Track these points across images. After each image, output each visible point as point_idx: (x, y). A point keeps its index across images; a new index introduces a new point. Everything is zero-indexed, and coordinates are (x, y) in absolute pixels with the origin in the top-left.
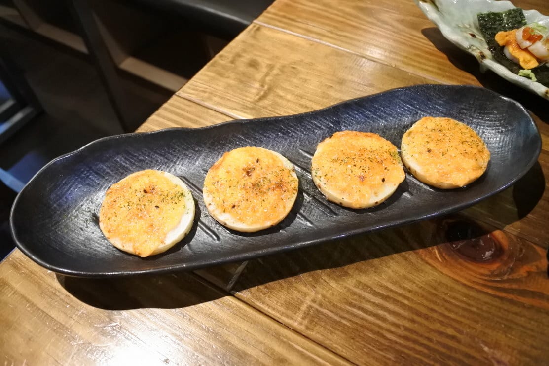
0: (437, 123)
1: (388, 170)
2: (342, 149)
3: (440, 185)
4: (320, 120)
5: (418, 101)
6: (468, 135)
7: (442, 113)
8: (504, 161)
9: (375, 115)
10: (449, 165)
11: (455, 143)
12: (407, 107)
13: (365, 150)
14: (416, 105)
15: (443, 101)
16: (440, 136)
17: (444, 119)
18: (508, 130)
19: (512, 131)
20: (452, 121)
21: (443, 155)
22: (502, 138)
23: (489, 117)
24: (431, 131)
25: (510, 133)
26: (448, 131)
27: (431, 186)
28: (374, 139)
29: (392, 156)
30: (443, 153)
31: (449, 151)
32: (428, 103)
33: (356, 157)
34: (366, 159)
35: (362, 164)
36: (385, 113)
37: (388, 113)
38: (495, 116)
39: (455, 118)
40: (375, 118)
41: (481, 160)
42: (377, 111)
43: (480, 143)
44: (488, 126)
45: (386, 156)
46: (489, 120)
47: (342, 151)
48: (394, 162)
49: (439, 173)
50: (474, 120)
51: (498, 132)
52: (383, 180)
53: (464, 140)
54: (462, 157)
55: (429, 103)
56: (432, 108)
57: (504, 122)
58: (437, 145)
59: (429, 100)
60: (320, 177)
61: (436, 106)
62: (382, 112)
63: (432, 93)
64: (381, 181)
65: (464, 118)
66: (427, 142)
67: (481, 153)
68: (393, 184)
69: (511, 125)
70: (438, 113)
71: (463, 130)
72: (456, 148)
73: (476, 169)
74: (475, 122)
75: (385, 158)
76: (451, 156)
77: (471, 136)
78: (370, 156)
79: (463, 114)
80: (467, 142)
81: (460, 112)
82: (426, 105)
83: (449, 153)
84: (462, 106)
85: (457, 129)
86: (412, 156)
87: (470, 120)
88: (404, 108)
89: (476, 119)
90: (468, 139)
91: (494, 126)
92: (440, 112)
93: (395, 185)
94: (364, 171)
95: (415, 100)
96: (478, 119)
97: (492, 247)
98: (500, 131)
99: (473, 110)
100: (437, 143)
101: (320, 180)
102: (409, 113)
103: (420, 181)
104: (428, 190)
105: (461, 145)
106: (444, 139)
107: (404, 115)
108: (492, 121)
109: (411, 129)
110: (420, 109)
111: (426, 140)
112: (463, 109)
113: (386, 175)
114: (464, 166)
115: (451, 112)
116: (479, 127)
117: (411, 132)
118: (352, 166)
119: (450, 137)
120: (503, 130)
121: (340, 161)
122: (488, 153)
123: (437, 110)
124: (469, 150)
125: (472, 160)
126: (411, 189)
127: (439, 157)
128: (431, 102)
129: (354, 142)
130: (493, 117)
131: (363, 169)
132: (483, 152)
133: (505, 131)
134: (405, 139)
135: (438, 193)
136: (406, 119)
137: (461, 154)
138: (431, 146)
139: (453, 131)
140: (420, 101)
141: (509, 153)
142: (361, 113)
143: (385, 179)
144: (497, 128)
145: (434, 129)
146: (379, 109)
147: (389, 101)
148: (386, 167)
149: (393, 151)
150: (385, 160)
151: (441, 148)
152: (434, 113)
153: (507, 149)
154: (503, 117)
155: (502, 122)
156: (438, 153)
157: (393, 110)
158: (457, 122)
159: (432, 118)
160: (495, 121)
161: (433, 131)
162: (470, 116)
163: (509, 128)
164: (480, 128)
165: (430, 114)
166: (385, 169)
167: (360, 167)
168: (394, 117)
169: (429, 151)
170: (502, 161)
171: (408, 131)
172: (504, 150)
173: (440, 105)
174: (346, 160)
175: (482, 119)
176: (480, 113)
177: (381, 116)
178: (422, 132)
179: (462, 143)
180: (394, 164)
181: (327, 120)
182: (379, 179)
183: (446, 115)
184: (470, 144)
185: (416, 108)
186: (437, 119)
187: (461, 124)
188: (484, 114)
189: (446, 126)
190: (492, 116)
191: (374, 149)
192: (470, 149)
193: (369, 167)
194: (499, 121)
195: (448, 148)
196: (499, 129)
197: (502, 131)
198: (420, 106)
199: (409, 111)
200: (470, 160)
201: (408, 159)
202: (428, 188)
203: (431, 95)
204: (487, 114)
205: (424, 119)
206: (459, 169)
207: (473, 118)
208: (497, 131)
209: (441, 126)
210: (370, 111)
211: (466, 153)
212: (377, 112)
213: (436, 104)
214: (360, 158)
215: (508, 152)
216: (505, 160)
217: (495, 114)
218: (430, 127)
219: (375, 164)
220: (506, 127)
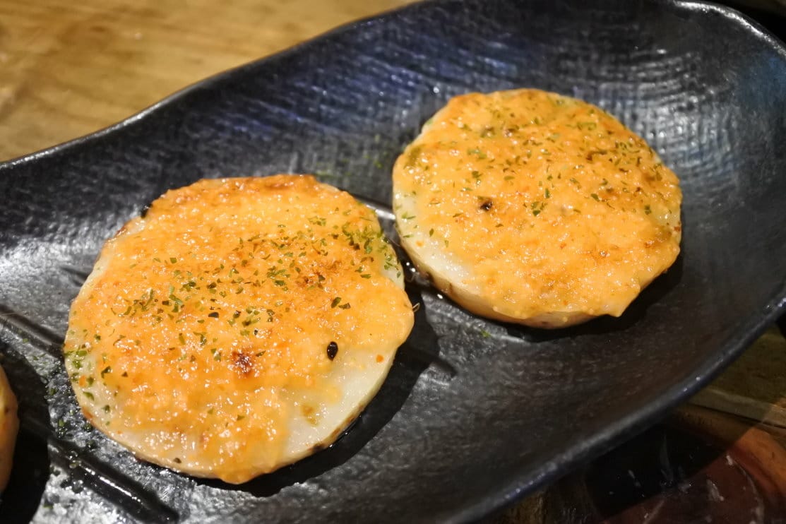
0: (497, 107)
1: (346, 306)
2: (172, 253)
3: (544, 320)
4: (123, 160)
5: (428, 53)
6: (600, 131)
7: (508, 79)
8: (723, 195)
9: (304, 114)
10: (563, 246)
11: (567, 162)
12: (400, 75)
13: (256, 243)
14: (424, 67)
15: (504, 41)
16: (513, 148)
17: (515, 93)
18: (710, 99)
19: (723, 98)
20: (542, 95)
21: (536, 213)
22: (694, 126)
23: (644, 70)
24: (483, 135)
25: (718, 107)
26: (536, 129)
27: (514, 327)
28: (292, 196)
29: (357, 247)
30: (535, 205)
31: (552, 196)
32: (460, 56)
33: (224, 277)
34: (262, 277)
35: (243, 303)
36: (333, 103)
37: (343, 100)
38: (661, 65)
39: (549, 88)
40: (305, 125)
41: (661, 206)
42: (307, 100)
43: (642, 151)
44: (646, 98)
45: (335, 250)
46: (645, 80)
47: (173, 261)
48: (366, 269)
49: (534, 282)
50: (604, 86)
51: (681, 109)
52: (332, 351)
53: (593, 149)
54: (601, 208)
55: (463, 52)
56: (474, 69)
57: (692, 76)
58: (507, 178)
59: (460, 44)
60: (91, 380)
61: (487, 60)
62: (323, 101)
63: (467, 23)
64: (324, 356)
65: (572, 85)
66: (476, 175)
67: (654, 183)
68: (373, 357)
69: (715, 82)
70: (494, 80)
71: (583, 118)
72: (575, 182)
73: (656, 245)
74: (607, 91)
75: (332, 258)
76: (563, 210)
77: (610, 133)
78: (275, 264)
79: (566, 72)
80: (603, 153)
81: (558, 71)
82: (455, 61)
83: (554, 201)
84: (562, 50)
85: (561, 119)
86: (432, 232)
87: (593, 87)
88: (390, 81)
89: (606, 80)
90: (604, 145)
91: (663, 95)
92: (498, 77)
93: (380, 359)
94: (251, 328)
95: (419, 51)
96: (615, 80)
97: (755, 504)
98: (684, 105)
99: (595, 56)
100: (508, 173)
101: (90, 395)
102: (408, 93)
103: (475, 315)
104: (507, 342)
105: (588, 167)
106: (529, 156)
107: (395, 103)
108: (655, 80)
109: (419, 140)
110: (438, 77)
111: (470, 167)
112: (566, 56)
113: (342, 327)
114: (612, 241)
115: (533, 72)
116: (619, 105)
117: (416, 152)
118: (205, 316)
119: (546, 144)
120: (695, 100)
121: (159, 305)
122: (674, 178)
123: (491, 74)
124: (616, 179)
125: (634, 211)
126: (447, 347)
127: (525, 221)
128: (467, 48)
129: (221, 218)
130: (657, 69)
131: (247, 324)
132: (659, 178)
133: (701, 103)
134: (402, 175)
135: (539, 345)
136: (405, 113)
137: (595, 197)
138: (491, 186)
139: (553, 126)
140: (435, 50)
141: (730, 167)
142: (256, 116)
143: (340, 346)
144: (673, 97)
145: (491, 130)
146: (313, 95)
147: (340, 62)
148: (336, 295)
149: (361, 226)
150: (333, 267)
151: (527, 189)
152: (484, 81)
153: (718, 156)
154: (685, 61)
155: (687, 76)
156: (517, 208)
157: (359, 91)
158: (555, 96)
159: (480, 97)
160: (664, 78)
161: (489, 134)
162: (591, 76)
163: (712, 92)
164: (624, 107)
165: (473, 87)
166: (335, 302)
167: (237, 315)
168: (364, 114)
169: (486, 206)
170: (712, 195)
171: (408, 149)
172: (712, 160)
173: (497, 55)
174: (183, 295)
175: (625, 80)
176: (616, 63)
177: (323, 114)
178: (454, 146)
179: (590, 158)
180: (367, 276)
181: (146, 156)
182: (313, 348)
183: (518, 83)
184: (615, 158)
185: (427, 74)
186: (496, 96)
187: (568, 101)
188: (629, 62)
189: (525, 113)
190: (653, 65)
191: (291, 233)
192: (618, 176)
193: (269, 311)
194: (676, 75)
195: (549, 184)
196: (679, 100)
197: (691, 107)
198: (437, 66)
199: (407, 88)
200: (630, 215)
201: (420, 244)
202: (505, 337)
203: (463, 29)
204: (638, 61)
205: (453, 102)
206: (597, 255)
207: (599, 79)
208: (675, 106)
209: (512, 115)
210: (285, 105)
211: (610, 191)
212: (308, 105)
213: (485, 54)
214: (235, 277)
215: (725, 164)
216: (723, 191)
217: (661, 57)
218: (476, 126)
219: (295, 294)
220: (700, 91)
